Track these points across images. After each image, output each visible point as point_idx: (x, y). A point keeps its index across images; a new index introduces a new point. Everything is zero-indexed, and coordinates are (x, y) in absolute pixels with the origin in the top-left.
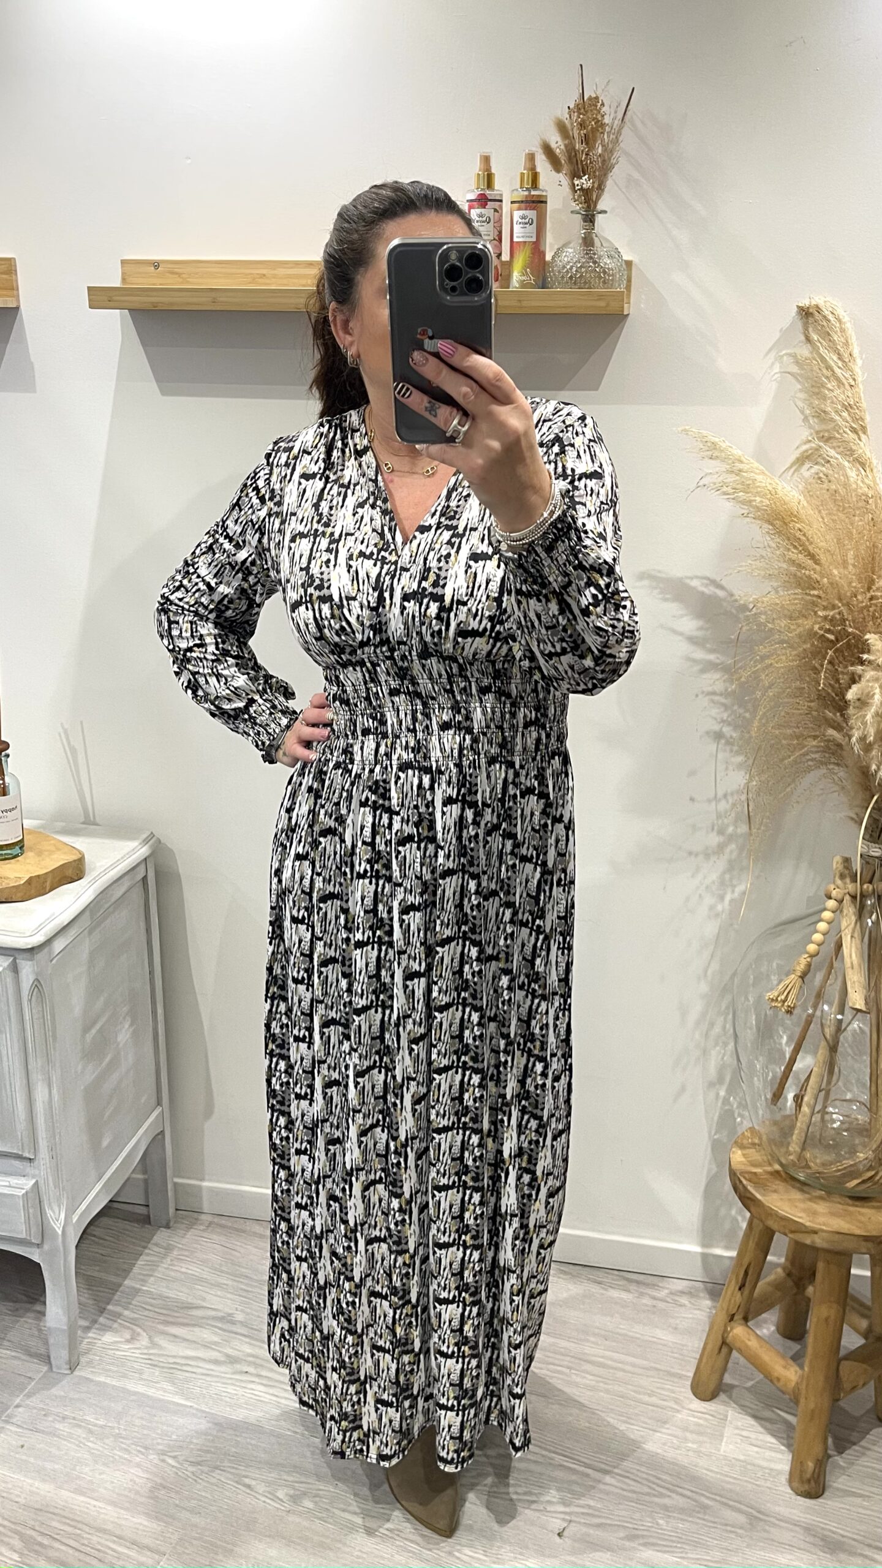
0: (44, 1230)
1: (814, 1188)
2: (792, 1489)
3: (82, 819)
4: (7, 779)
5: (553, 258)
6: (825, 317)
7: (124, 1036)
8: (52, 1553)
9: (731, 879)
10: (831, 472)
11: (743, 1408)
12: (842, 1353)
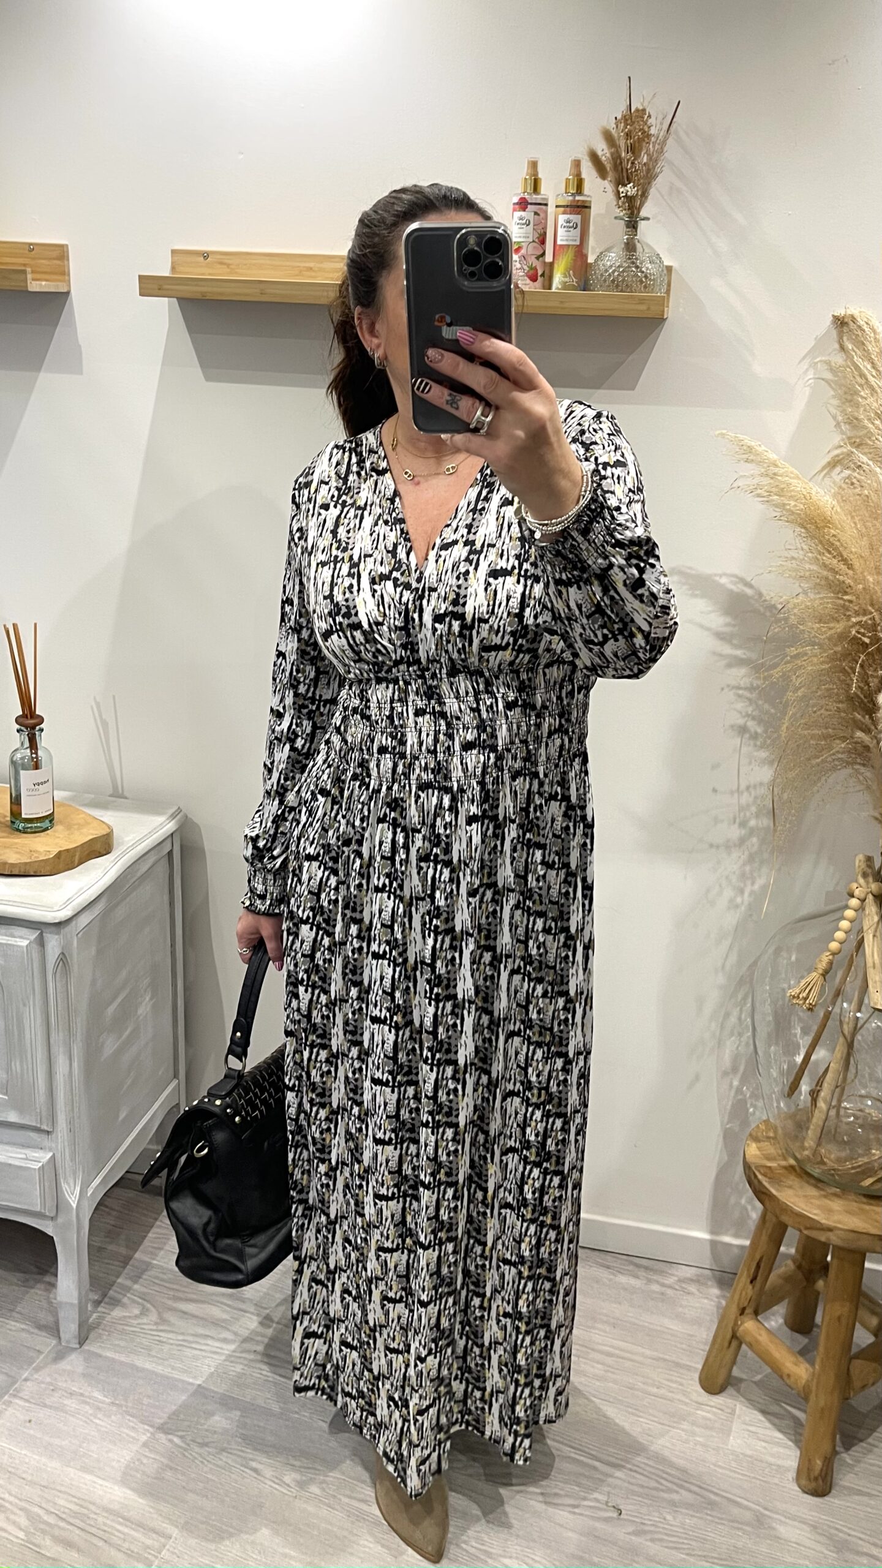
0: (59, 1204)
1: (828, 1184)
2: (800, 1487)
3: (111, 791)
4: (40, 753)
5: (596, 261)
6: (859, 327)
7: (144, 1008)
8: (57, 1532)
9: (752, 872)
10: (863, 478)
11: (752, 1403)
12: (854, 1350)
